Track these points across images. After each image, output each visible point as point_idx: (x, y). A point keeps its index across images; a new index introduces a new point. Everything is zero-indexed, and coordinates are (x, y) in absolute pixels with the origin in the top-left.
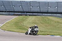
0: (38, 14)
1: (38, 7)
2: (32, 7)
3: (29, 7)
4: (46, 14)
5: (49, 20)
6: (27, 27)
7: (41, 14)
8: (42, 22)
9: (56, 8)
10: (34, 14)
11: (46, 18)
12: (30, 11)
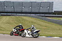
0: (12, 14)
1: (12, 7)
2: (6, 7)
3: (3, 7)
4: (20, 14)
5: (23, 20)
6: (1, 27)
7: (15, 14)
8: (16, 22)
9: (30, 8)
10: (8, 14)
11: (20, 18)
12: (4, 11)
